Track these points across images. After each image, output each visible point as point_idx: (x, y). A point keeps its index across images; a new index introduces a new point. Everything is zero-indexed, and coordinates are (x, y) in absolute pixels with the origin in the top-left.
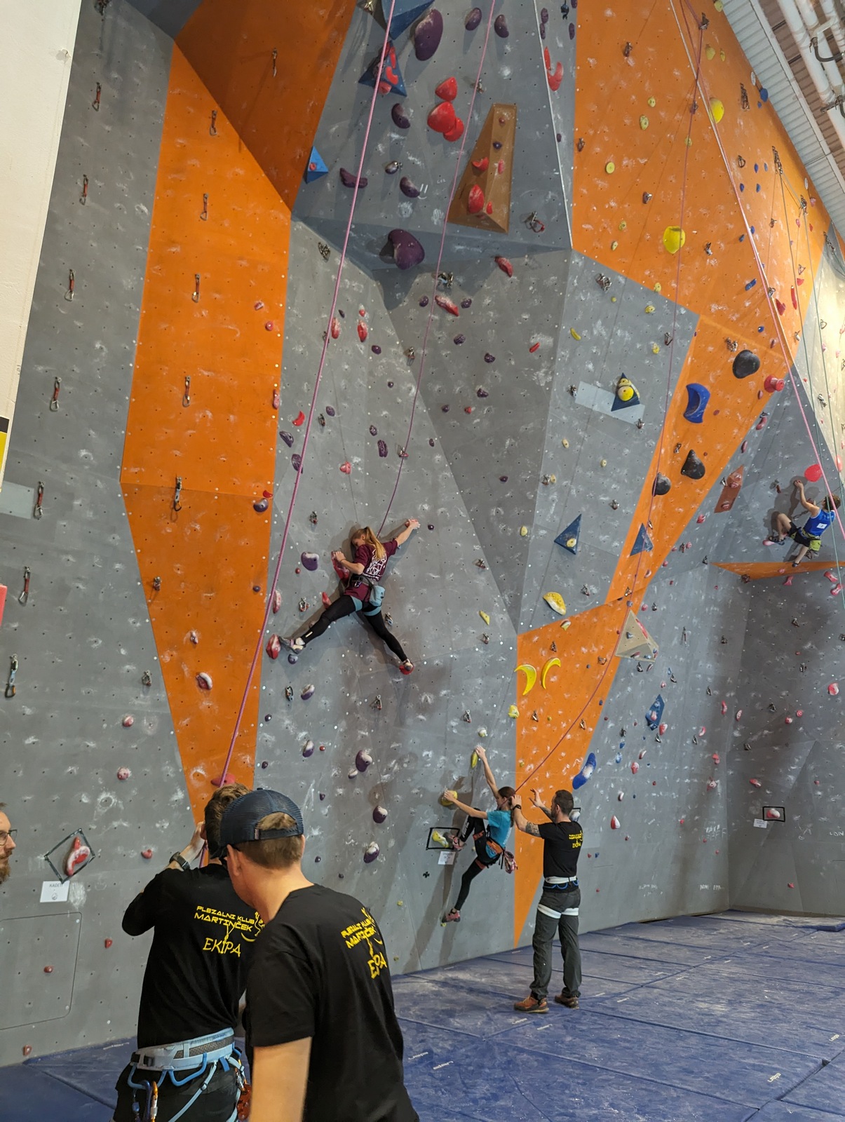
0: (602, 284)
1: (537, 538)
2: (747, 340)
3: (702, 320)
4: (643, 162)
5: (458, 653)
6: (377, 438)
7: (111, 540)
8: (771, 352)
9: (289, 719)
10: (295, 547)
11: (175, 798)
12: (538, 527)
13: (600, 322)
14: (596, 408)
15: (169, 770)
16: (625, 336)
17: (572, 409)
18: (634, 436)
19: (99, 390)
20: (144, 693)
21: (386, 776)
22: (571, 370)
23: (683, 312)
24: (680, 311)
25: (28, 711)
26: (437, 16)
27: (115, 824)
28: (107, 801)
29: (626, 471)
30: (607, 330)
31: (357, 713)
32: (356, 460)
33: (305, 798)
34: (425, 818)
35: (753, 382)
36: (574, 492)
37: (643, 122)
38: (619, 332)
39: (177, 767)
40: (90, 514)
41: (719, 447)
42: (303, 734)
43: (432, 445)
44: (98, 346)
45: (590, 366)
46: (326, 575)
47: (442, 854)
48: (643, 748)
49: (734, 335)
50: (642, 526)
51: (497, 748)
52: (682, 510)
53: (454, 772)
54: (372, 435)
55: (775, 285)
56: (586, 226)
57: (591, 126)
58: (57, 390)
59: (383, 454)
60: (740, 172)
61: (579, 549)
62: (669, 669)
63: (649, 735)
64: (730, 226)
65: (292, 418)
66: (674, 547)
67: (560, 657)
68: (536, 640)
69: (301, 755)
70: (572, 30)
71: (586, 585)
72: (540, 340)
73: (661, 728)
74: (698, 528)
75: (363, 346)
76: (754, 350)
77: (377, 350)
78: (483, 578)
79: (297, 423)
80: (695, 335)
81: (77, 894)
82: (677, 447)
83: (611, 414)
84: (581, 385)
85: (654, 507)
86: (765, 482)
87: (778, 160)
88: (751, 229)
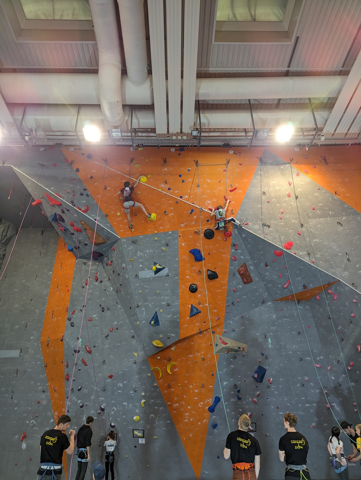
0: (134, 242)
1: (142, 324)
2: (205, 227)
3: (180, 231)
5: (127, 368)
6: (102, 307)
7: (37, 357)
9: (74, 397)
10: (72, 348)
11: (51, 421)
12: (141, 321)
14: (148, 277)
16: (150, 251)
17: (139, 281)
18: (167, 279)
19: (36, 321)
20: (44, 394)
21: (113, 412)
22: (134, 270)
23: (170, 233)
25: (16, 402)
26: (59, 214)
27: (34, 428)
28: (33, 422)
29: (169, 291)
30: (142, 253)
31: (98, 393)
32: (94, 316)
33: (82, 420)
35: (218, 237)
36: (150, 305)
38: (147, 251)
39: (52, 413)
40: (32, 352)
41: (220, 264)
42: (80, 401)
43: (117, 303)
44: (37, 311)
45: (141, 266)
46: (83, 353)
47: (140, 439)
48: (257, 391)
49: (197, 228)
50: (192, 305)
51: (152, 399)
52: (220, 291)
53: (136, 409)
54: (100, 306)
55: (207, 204)
56: (121, 231)
57: (107, 209)
58: (26, 325)
59: (103, 311)
60: (167, 185)
61: (160, 323)
62: (261, 353)
63: (260, 385)
64: (170, 202)
65: (71, 313)
66: (227, 305)
67: (175, 361)
68: (159, 358)
69: (80, 407)
70: (87, 195)
71: (168, 334)
72: (124, 265)
73: (269, 380)
74: (238, 293)
75: (97, 283)
76: (211, 228)
77: (101, 282)
78: (134, 341)
79: (73, 314)
80: (180, 236)
81: (24, 446)
82: (200, 271)
83: (155, 276)
84: (140, 272)
85: (199, 296)
86: (263, 265)
87: (197, 163)
88: (180, 197)
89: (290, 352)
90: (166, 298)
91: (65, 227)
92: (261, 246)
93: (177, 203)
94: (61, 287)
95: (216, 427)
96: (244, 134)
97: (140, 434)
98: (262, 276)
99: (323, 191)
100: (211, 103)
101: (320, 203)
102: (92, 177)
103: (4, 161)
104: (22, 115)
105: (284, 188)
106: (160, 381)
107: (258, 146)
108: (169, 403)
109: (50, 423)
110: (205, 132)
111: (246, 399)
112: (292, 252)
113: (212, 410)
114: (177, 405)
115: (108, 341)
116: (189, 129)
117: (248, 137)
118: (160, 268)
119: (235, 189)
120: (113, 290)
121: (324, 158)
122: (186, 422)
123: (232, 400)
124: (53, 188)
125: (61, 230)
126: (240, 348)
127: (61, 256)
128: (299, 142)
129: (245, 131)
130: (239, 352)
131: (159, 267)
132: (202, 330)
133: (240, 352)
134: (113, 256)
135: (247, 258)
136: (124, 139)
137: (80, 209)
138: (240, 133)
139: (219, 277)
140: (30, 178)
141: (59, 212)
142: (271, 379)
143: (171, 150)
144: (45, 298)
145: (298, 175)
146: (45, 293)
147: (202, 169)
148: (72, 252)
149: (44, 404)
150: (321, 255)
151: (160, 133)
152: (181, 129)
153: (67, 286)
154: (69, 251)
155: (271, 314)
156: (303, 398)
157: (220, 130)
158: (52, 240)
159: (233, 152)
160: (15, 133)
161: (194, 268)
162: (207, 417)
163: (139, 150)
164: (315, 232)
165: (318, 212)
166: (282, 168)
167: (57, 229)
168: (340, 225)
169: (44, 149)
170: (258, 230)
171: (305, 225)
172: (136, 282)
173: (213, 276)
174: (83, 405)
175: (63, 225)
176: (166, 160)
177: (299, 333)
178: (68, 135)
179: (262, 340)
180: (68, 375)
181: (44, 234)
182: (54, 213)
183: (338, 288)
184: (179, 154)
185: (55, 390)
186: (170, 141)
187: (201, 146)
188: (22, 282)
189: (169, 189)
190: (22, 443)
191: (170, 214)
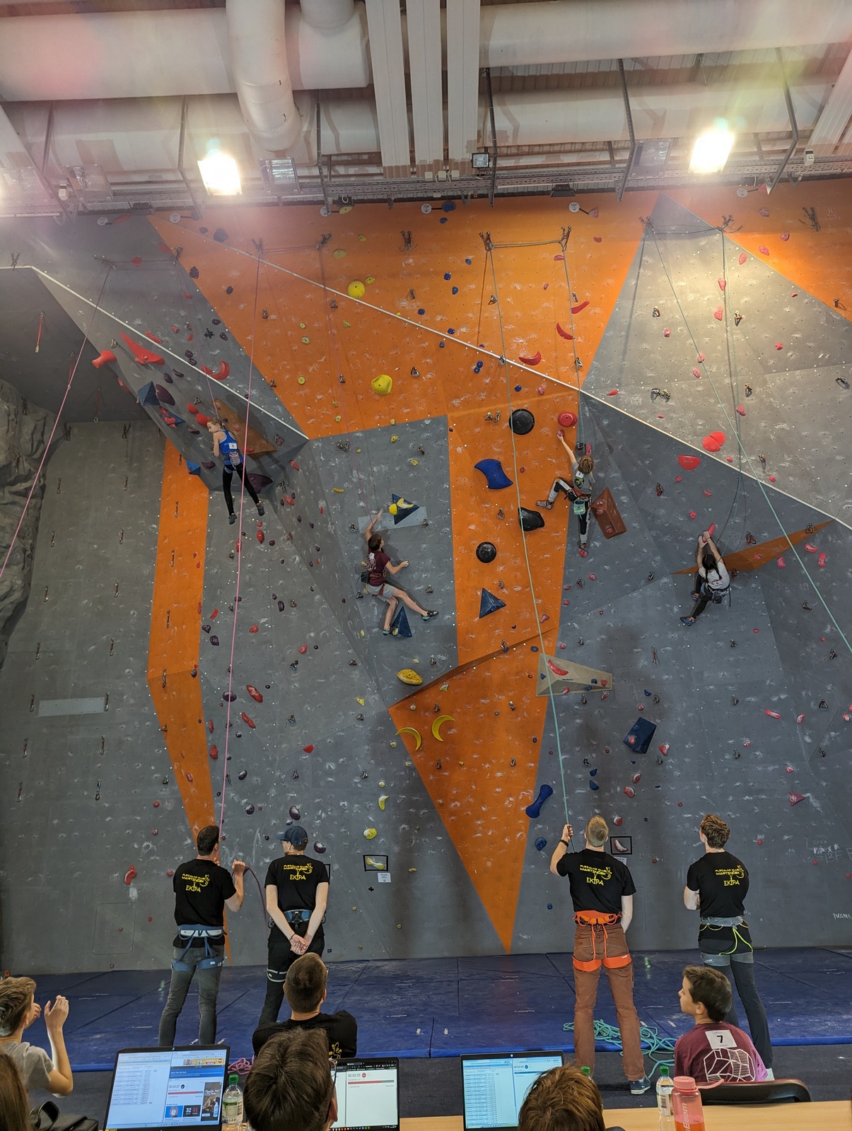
0: (343, 448)
1: (373, 635)
2: (511, 404)
3: (452, 417)
4: (323, 360)
5: (343, 731)
6: (277, 600)
7: (143, 711)
8: (544, 397)
9: (233, 793)
10: (218, 690)
11: (186, 843)
12: (369, 628)
13: (355, 472)
15: (182, 828)
16: (382, 469)
18: (426, 532)
19: (134, 635)
20: (166, 788)
21: (318, 821)
22: (346, 514)
23: (427, 422)
24: (424, 423)
25: (107, 805)
26: (159, 387)
27: (152, 858)
28: (148, 846)
29: (431, 561)
30: (364, 473)
31: (283, 783)
32: (263, 621)
33: (254, 839)
34: (357, 849)
35: (544, 429)
37: (304, 341)
38: (375, 469)
39: (186, 826)
40: (132, 701)
42: (245, 801)
43: (313, 591)
44: (132, 613)
45: (362, 504)
46: (243, 701)
47: (379, 874)
48: (636, 772)
49: (493, 408)
50: (484, 591)
51: (403, 794)
52: (548, 556)
53: (368, 815)
54: (275, 599)
55: (515, 346)
56: (311, 421)
57: (273, 369)
58: (112, 645)
59: (281, 610)
60: (416, 302)
61: (413, 632)
62: (645, 691)
63: (641, 759)
64: (424, 345)
65: (210, 615)
66: (565, 587)
67: (451, 713)
68: (413, 707)
69: (246, 813)
70: (223, 337)
71: (433, 656)
72: (322, 504)
73: (661, 749)
74: (591, 560)
75: (262, 546)
76: (525, 407)
77: (272, 543)
78: (357, 672)
79: (213, 617)
80: (451, 430)
81: (133, 893)
82: (501, 513)
83: (396, 526)
84: (359, 519)
85: (501, 568)
86: (650, 491)
87: (487, 240)
88: (449, 332)
89: (711, 687)
90: (424, 576)
91: (176, 417)
92: (648, 446)
93: (442, 345)
94: (180, 558)
95: (544, 846)
96: (605, 157)
97: (379, 865)
98: (649, 518)
99: (806, 300)
100: (520, 73)
101: (796, 331)
102: (232, 289)
103: (15, 258)
104: (45, 134)
105: (706, 299)
106: (419, 756)
107: (642, 189)
108: (441, 801)
109: (185, 846)
110: (508, 156)
111: (610, 790)
112: (722, 458)
113: (533, 812)
114: (459, 804)
115: (297, 674)
116: (465, 150)
117: (617, 166)
118: (406, 509)
119: (585, 304)
120: (300, 562)
121: (810, 212)
122: (478, 837)
123: (579, 791)
124: (138, 322)
125: (168, 425)
126: (596, 683)
127: (174, 486)
128: (749, 172)
129: (610, 147)
130: (593, 691)
131: (405, 506)
132: (508, 644)
133: (596, 690)
134: (295, 482)
135: (614, 475)
136: (302, 186)
137: (209, 372)
138: (597, 153)
139: (546, 524)
140: (83, 298)
141: (159, 380)
142: (667, 746)
143: (423, 209)
144: (146, 584)
145: (743, 260)
146: (146, 572)
147: (502, 256)
148: (199, 475)
149: (169, 809)
150: (791, 462)
151: (394, 164)
152: (446, 150)
153: (195, 555)
154: (190, 473)
155: (669, 603)
156: (738, 784)
157: (546, 149)
158: (149, 449)
159: (578, 207)
160: (33, 182)
161: (487, 505)
162: (523, 828)
163: (340, 212)
164: (780, 405)
165: (790, 354)
166: (703, 243)
167: (158, 420)
168: (844, 385)
169: (106, 221)
170: (640, 407)
171: (757, 390)
172: (352, 543)
173: (533, 522)
174: (253, 808)
175: (172, 411)
176: (410, 238)
177: (733, 644)
178: (161, 180)
179: (646, 663)
180: (214, 747)
181: (130, 436)
182: (146, 383)
183: (830, 539)
184: (443, 220)
185: (190, 779)
186: (419, 185)
187: (498, 195)
188: (91, 548)
189: (421, 312)
190: (128, 889)
191: (425, 376)
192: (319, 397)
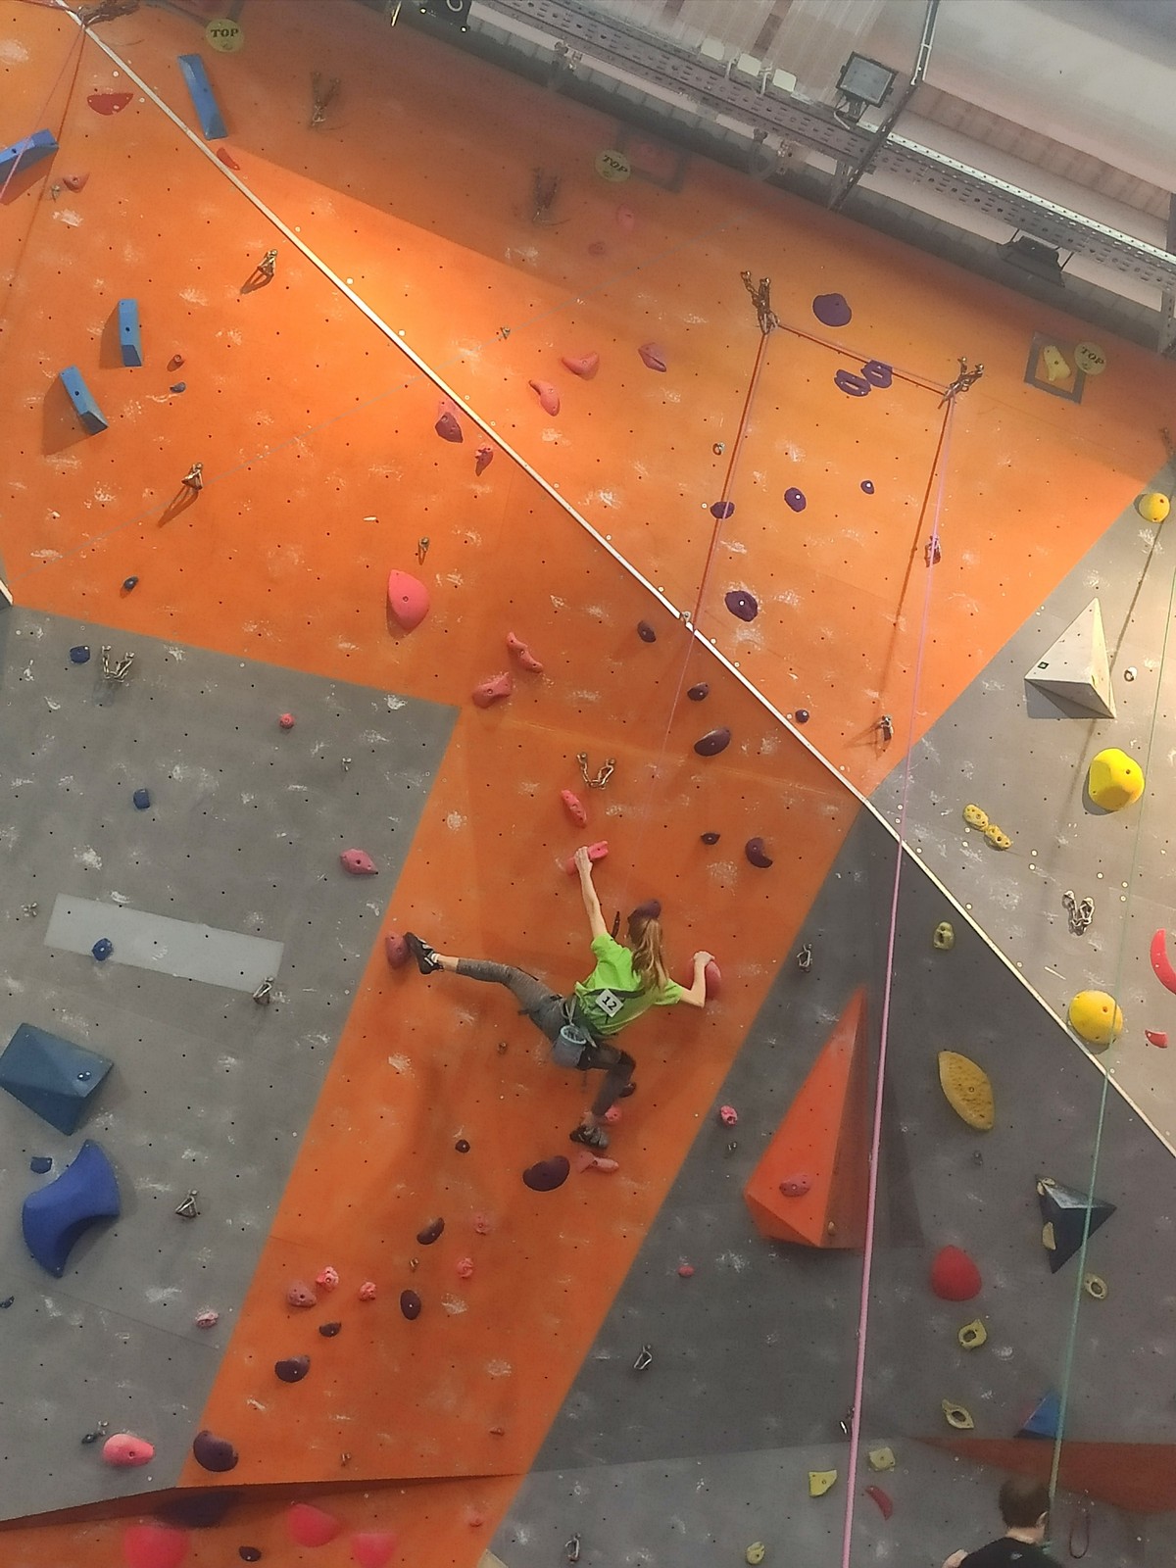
16: (199, 779)
17: (36, 961)
18: (252, 1022)
22: (27, 869)
23: (394, 704)
24: (384, 704)
38: (178, 772)
45: (90, 858)
52: (584, 1240)
82: (498, 1054)
84: (62, 903)
90: (188, 1154)
161: (468, 1017)
170: (1010, 917)
176: (552, 195)
192: (102, 498)
